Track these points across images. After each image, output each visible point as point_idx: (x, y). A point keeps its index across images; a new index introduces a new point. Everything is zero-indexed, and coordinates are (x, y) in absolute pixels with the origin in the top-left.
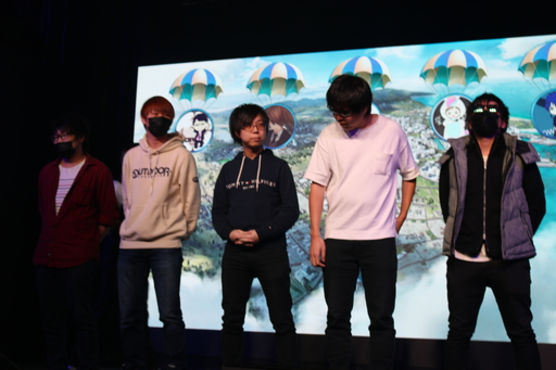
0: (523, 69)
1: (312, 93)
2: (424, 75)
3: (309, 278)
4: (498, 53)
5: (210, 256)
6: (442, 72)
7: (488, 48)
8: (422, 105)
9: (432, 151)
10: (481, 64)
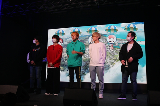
0: (125, 29)
1: (83, 34)
2: (106, 31)
3: (83, 71)
4: (120, 26)
5: (63, 67)
6: (109, 30)
7: (118, 25)
8: (105, 37)
9: (107, 46)
10: (117, 28)
